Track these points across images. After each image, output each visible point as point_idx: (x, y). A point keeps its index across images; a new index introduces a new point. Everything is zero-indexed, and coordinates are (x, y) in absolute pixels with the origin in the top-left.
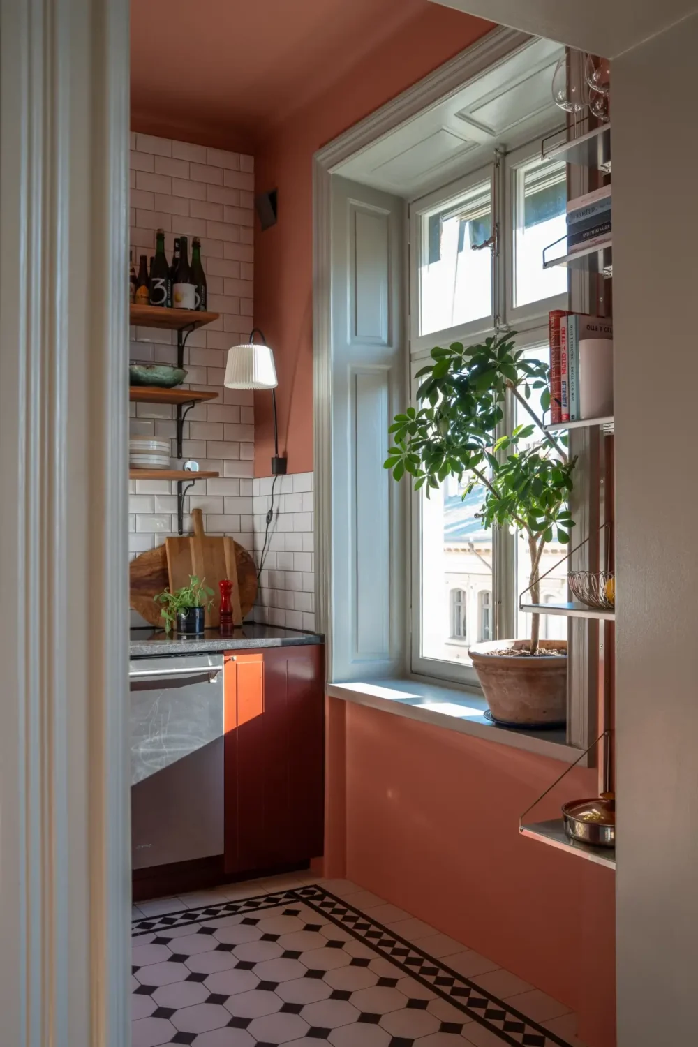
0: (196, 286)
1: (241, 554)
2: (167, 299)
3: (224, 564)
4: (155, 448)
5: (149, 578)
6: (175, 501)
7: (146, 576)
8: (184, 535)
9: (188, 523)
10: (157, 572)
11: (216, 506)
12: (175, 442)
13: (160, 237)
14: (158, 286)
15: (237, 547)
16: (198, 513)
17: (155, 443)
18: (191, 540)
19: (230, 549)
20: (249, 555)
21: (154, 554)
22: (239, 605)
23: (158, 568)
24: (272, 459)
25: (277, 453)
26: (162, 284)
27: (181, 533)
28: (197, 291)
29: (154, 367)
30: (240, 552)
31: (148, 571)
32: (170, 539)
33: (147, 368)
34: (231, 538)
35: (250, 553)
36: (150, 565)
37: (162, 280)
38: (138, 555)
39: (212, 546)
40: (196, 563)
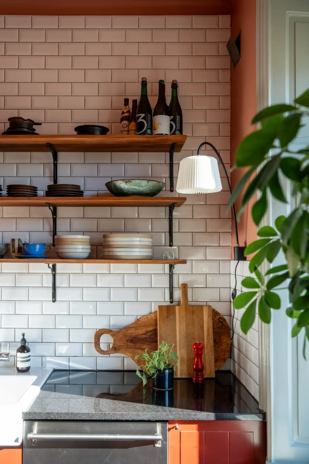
0: (172, 117)
1: (219, 319)
2: (147, 129)
3: (202, 327)
4: (138, 243)
5: (144, 336)
6: (167, 278)
7: (142, 334)
8: (174, 304)
9: (177, 294)
10: (150, 331)
11: (200, 282)
12: (168, 234)
13: (144, 84)
14: (140, 120)
15: (215, 313)
16: (185, 287)
17: (138, 239)
18: (177, 308)
19: (209, 316)
20: (224, 320)
21: (149, 318)
22: (213, 360)
23: (151, 328)
24: (234, 247)
25: (238, 243)
26: (143, 118)
27: (171, 302)
28: (173, 120)
29: (131, 181)
30: (218, 317)
31: (143, 331)
32: (160, 307)
33: (126, 183)
34: (210, 306)
35: (227, 318)
36: (146, 326)
37: (143, 115)
38: (138, 317)
39: (193, 313)
40: (180, 327)
